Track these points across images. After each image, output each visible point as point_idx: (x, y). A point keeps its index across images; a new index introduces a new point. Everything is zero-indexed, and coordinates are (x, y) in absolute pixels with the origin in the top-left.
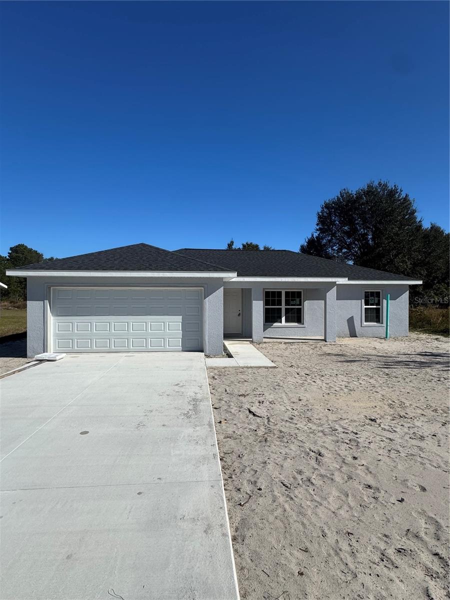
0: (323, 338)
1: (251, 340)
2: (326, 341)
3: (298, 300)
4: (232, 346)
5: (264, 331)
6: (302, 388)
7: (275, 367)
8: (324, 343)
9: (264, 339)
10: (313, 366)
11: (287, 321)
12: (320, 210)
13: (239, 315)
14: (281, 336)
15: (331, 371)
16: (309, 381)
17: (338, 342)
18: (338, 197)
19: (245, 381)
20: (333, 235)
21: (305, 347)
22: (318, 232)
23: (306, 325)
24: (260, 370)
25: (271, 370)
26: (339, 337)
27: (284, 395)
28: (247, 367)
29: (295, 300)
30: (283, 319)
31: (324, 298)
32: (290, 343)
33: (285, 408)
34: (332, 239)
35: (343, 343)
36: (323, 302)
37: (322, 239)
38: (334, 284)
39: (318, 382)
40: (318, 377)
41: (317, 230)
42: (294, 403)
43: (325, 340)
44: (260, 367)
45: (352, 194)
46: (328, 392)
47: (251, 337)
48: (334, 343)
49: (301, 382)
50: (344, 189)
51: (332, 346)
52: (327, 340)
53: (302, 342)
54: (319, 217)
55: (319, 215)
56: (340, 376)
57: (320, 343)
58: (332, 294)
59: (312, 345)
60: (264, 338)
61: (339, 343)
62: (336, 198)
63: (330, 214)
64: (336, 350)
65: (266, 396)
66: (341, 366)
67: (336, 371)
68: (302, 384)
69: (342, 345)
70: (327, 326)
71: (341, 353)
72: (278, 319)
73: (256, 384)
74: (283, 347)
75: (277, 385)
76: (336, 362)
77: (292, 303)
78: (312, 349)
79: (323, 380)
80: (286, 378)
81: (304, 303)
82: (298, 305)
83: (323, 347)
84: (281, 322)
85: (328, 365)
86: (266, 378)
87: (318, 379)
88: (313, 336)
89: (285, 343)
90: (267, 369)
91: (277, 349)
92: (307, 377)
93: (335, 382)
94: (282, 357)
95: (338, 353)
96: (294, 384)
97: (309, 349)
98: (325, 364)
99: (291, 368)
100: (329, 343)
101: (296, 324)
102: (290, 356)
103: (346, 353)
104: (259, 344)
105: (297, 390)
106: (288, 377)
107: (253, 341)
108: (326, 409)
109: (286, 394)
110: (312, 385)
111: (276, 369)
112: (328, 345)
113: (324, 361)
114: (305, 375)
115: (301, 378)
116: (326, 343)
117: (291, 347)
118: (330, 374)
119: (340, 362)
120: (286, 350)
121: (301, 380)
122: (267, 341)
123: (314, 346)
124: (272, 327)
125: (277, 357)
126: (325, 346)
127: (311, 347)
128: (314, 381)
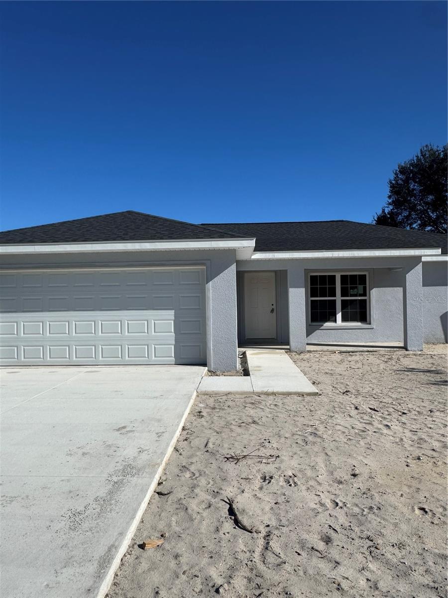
0: (402, 345)
1: (288, 347)
2: (407, 350)
3: (361, 287)
4: (255, 356)
5: (307, 337)
6: (362, 443)
7: (316, 394)
8: (404, 352)
9: (307, 346)
10: (385, 391)
11: (344, 319)
12: (392, 177)
13: (272, 311)
14: (336, 341)
15: (419, 403)
17: (426, 351)
18: (417, 157)
20: (413, 208)
21: (372, 358)
22: (391, 207)
23: (374, 325)
24: (288, 400)
25: (308, 398)
26: (427, 343)
27: (320, 461)
28: (267, 394)
29: (356, 287)
30: (339, 316)
31: (402, 284)
32: (349, 352)
33: (317, 499)
34: (410, 215)
35: (436, 353)
36: (401, 289)
37: (398, 214)
38: (418, 259)
40: (395, 415)
41: (390, 204)
42: (340, 482)
43: (405, 348)
44: (289, 394)
45: (438, 151)
46: (417, 453)
47: (288, 344)
48: (420, 352)
50: (427, 146)
51: (418, 357)
52: (409, 348)
53: (368, 351)
54: (393, 186)
55: (391, 183)
56: (438, 413)
57: (397, 353)
58: (415, 276)
59: (383, 356)
60: (308, 344)
61: (429, 353)
62: (415, 158)
63: (406, 181)
64: (425, 364)
65: (282, 461)
66: (438, 392)
67: (428, 403)
68: (363, 431)
69: (434, 355)
70: (408, 326)
71: (435, 369)
72: (331, 317)
73: (271, 429)
74: (336, 359)
75: (311, 434)
76: (427, 384)
77: (352, 292)
78: (383, 361)
79: (404, 424)
80: (332, 417)
81: (371, 291)
82: (361, 295)
83: (402, 359)
84: (335, 321)
85: (412, 390)
86: (294, 416)
87: (395, 420)
88: (386, 342)
89: (341, 352)
90: (300, 398)
91: (326, 362)
92: (372, 417)
93: (430, 428)
94: (332, 374)
95: (429, 369)
96: (346, 431)
97: (378, 361)
98: (408, 390)
99: (345, 397)
100: (411, 352)
101: (358, 324)
102: (344, 373)
103: (443, 369)
104: (301, 353)
105: (351, 447)
106: (337, 416)
107: (291, 349)
108: (416, 508)
109: (327, 457)
110: (382, 434)
111: (317, 398)
112: (411, 356)
113: (405, 383)
114: (369, 411)
115: (361, 418)
116: (407, 352)
117: (349, 358)
118: (418, 409)
119: (433, 384)
120: (340, 364)
121: (362, 421)
122: (312, 350)
123: (387, 357)
124: (321, 328)
125: (324, 376)
126: (405, 356)
127: (383, 359)
128: (387, 426)
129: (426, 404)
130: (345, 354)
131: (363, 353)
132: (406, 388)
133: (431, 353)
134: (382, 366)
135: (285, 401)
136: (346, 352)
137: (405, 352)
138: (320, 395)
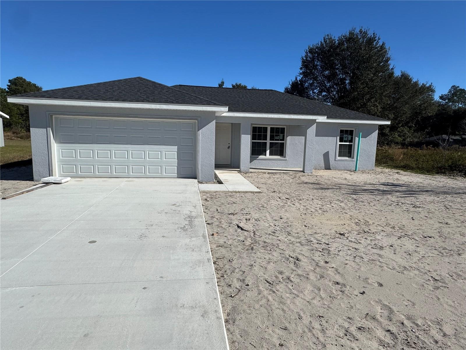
0: (302, 170)
1: (239, 170)
3: (281, 136)
4: (222, 174)
5: (250, 163)
6: (283, 209)
7: (260, 192)
9: (250, 170)
10: (292, 192)
11: (271, 154)
12: (304, 54)
13: (229, 147)
14: (265, 167)
15: (308, 196)
16: (289, 203)
17: (314, 173)
19: (234, 203)
20: (315, 79)
21: (286, 177)
22: (301, 76)
23: (287, 158)
24: (246, 195)
25: (256, 194)
26: (315, 169)
27: (267, 214)
28: (236, 192)
29: (279, 135)
30: (268, 152)
31: (305, 135)
32: (273, 173)
33: (268, 224)
34: (313, 83)
35: (319, 174)
36: (304, 138)
37: (305, 82)
38: (314, 121)
39: (297, 204)
41: (301, 74)
42: (276, 220)
43: (303, 171)
44: (246, 192)
45: (334, 40)
46: (305, 212)
47: (239, 167)
48: (311, 174)
49: (282, 204)
50: (328, 35)
51: (309, 176)
52: (305, 172)
53: (283, 173)
55: (303, 59)
56: (316, 200)
57: (299, 174)
58: (312, 131)
59: (291, 175)
60: (250, 168)
62: (320, 43)
63: (313, 59)
64: (312, 180)
65: (252, 215)
66: (317, 192)
67: (312, 196)
68: (283, 206)
69: (318, 176)
70: (306, 159)
71: (317, 182)
72: (263, 152)
73: (243, 205)
74: (267, 177)
75: (261, 207)
76: (312, 189)
77: (276, 138)
78: (292, 178)
79: (301, 203)
80: (269, 201)
81: (287, 138)
82: (281, 140)
83: (301, 177)
84: (266, 155)
85: (305, 191)
86: (252, 201)
87: (297, 202)
88: (293, 168)
89: (269, 173)
90: (252, 194)
91: (261, 178)
92: (287, 201)
93: (311, 205)
94: (266, 184)
95: (314, 182)
96: (276, 206)
97: (289, 178)
98: (303, 191)
99: (274, 193)
100: (306, 174)
101: (279, 157)
102: (272, 183)
103: (321, 182)
104: (246, 173)
105: (279, 211)
106: (271, 201)
107: (241, 171)
108: (303, 226)
109: (270, 214)
110: (291, 207)
111: (260, 194)
112: (306, 176)
113: (302, 188)
114: (286, 199)
115: (282, 201)
116: (304, 174)
117: (273, 176)
118: (307, 198)
119: (315, 189)
120: (269, 179)
121: (282, 202)
122: (253, 171)
123: (293, 176)
124: (257, 159)
125: (262, 184)
126: (303, 176)
127: (291, 177)
128: (293, 204)
129: (311, 197)
130: (271, 174)
131: (281, 174)
132: (302, 191)
133: (316, 174)
134: (291, 181)
135: (245, 195)
136: (271, 173)
137: (303, 173)
138: (262, 193)
